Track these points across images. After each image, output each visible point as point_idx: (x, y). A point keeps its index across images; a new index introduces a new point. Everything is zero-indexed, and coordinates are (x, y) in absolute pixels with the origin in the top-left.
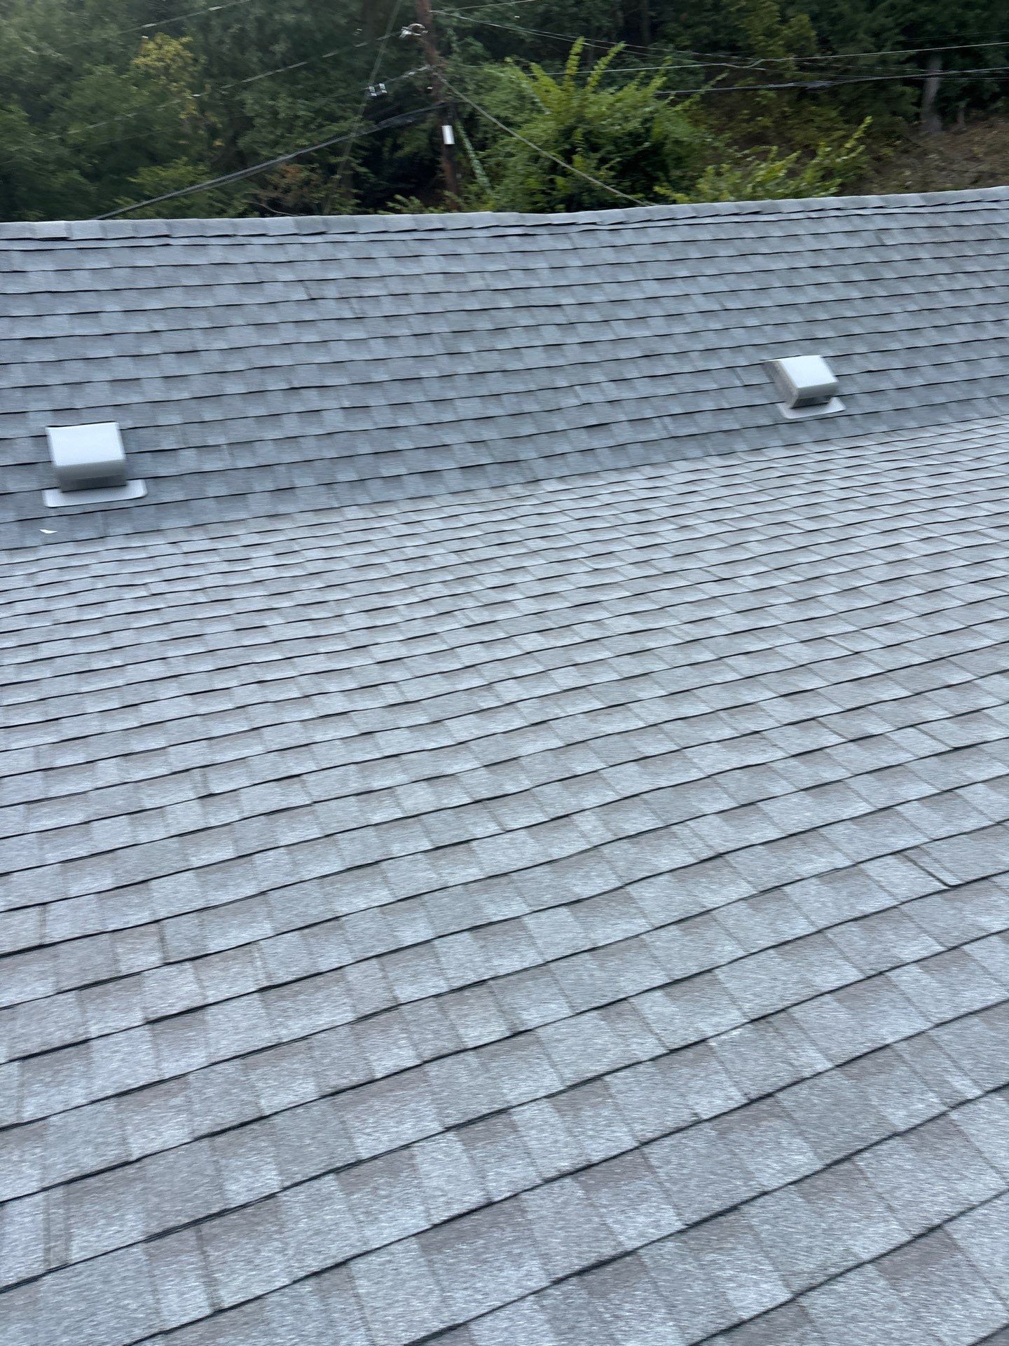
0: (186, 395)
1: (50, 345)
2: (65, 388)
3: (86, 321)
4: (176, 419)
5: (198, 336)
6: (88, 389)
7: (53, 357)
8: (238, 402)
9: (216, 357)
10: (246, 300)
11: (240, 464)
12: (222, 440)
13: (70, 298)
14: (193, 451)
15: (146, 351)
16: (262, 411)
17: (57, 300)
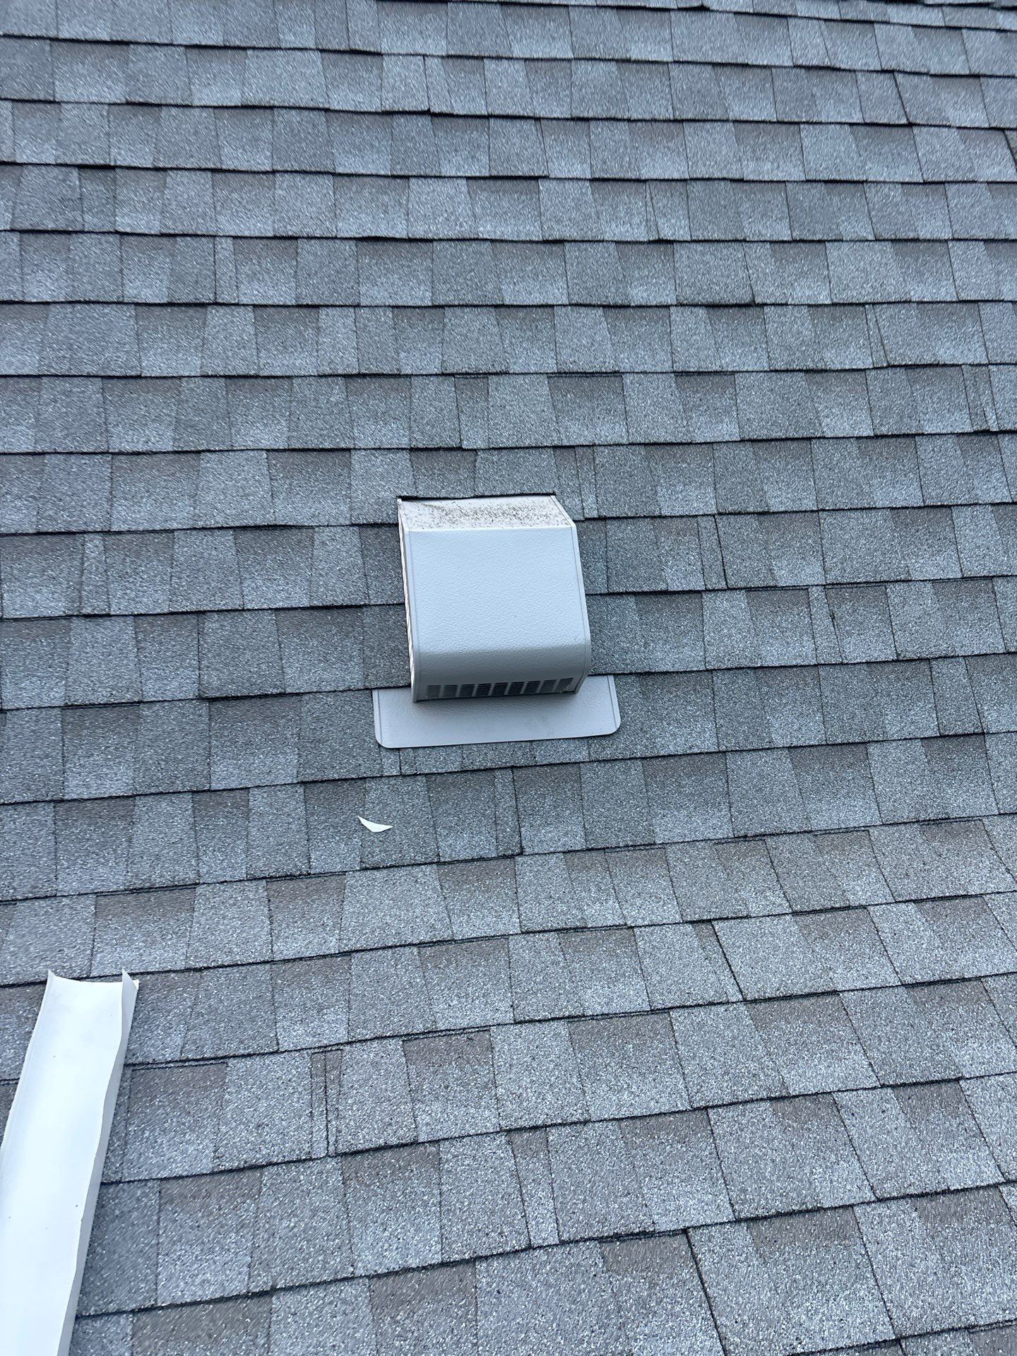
0: (728, 430)
1: (420, 262)
2: (447, 386)
3: (508, 199)
4: (701, 500)
5: (762, 260)
6: (501, 391)
7: (423, 296)
8: (850, 461)
9: (803, 326)
10: (875, 172)
11: (855, 650)
12: (811, 574)
13: (475, 134)
14: (741, 599)
15: (638, 295)
16: (908, 495)
17: (444, 136)
